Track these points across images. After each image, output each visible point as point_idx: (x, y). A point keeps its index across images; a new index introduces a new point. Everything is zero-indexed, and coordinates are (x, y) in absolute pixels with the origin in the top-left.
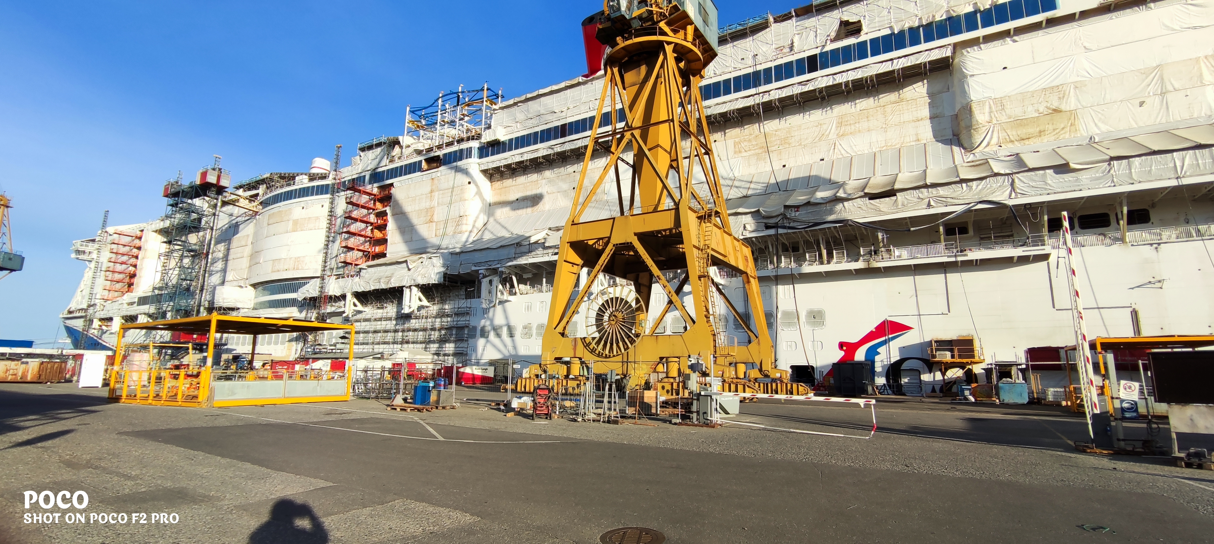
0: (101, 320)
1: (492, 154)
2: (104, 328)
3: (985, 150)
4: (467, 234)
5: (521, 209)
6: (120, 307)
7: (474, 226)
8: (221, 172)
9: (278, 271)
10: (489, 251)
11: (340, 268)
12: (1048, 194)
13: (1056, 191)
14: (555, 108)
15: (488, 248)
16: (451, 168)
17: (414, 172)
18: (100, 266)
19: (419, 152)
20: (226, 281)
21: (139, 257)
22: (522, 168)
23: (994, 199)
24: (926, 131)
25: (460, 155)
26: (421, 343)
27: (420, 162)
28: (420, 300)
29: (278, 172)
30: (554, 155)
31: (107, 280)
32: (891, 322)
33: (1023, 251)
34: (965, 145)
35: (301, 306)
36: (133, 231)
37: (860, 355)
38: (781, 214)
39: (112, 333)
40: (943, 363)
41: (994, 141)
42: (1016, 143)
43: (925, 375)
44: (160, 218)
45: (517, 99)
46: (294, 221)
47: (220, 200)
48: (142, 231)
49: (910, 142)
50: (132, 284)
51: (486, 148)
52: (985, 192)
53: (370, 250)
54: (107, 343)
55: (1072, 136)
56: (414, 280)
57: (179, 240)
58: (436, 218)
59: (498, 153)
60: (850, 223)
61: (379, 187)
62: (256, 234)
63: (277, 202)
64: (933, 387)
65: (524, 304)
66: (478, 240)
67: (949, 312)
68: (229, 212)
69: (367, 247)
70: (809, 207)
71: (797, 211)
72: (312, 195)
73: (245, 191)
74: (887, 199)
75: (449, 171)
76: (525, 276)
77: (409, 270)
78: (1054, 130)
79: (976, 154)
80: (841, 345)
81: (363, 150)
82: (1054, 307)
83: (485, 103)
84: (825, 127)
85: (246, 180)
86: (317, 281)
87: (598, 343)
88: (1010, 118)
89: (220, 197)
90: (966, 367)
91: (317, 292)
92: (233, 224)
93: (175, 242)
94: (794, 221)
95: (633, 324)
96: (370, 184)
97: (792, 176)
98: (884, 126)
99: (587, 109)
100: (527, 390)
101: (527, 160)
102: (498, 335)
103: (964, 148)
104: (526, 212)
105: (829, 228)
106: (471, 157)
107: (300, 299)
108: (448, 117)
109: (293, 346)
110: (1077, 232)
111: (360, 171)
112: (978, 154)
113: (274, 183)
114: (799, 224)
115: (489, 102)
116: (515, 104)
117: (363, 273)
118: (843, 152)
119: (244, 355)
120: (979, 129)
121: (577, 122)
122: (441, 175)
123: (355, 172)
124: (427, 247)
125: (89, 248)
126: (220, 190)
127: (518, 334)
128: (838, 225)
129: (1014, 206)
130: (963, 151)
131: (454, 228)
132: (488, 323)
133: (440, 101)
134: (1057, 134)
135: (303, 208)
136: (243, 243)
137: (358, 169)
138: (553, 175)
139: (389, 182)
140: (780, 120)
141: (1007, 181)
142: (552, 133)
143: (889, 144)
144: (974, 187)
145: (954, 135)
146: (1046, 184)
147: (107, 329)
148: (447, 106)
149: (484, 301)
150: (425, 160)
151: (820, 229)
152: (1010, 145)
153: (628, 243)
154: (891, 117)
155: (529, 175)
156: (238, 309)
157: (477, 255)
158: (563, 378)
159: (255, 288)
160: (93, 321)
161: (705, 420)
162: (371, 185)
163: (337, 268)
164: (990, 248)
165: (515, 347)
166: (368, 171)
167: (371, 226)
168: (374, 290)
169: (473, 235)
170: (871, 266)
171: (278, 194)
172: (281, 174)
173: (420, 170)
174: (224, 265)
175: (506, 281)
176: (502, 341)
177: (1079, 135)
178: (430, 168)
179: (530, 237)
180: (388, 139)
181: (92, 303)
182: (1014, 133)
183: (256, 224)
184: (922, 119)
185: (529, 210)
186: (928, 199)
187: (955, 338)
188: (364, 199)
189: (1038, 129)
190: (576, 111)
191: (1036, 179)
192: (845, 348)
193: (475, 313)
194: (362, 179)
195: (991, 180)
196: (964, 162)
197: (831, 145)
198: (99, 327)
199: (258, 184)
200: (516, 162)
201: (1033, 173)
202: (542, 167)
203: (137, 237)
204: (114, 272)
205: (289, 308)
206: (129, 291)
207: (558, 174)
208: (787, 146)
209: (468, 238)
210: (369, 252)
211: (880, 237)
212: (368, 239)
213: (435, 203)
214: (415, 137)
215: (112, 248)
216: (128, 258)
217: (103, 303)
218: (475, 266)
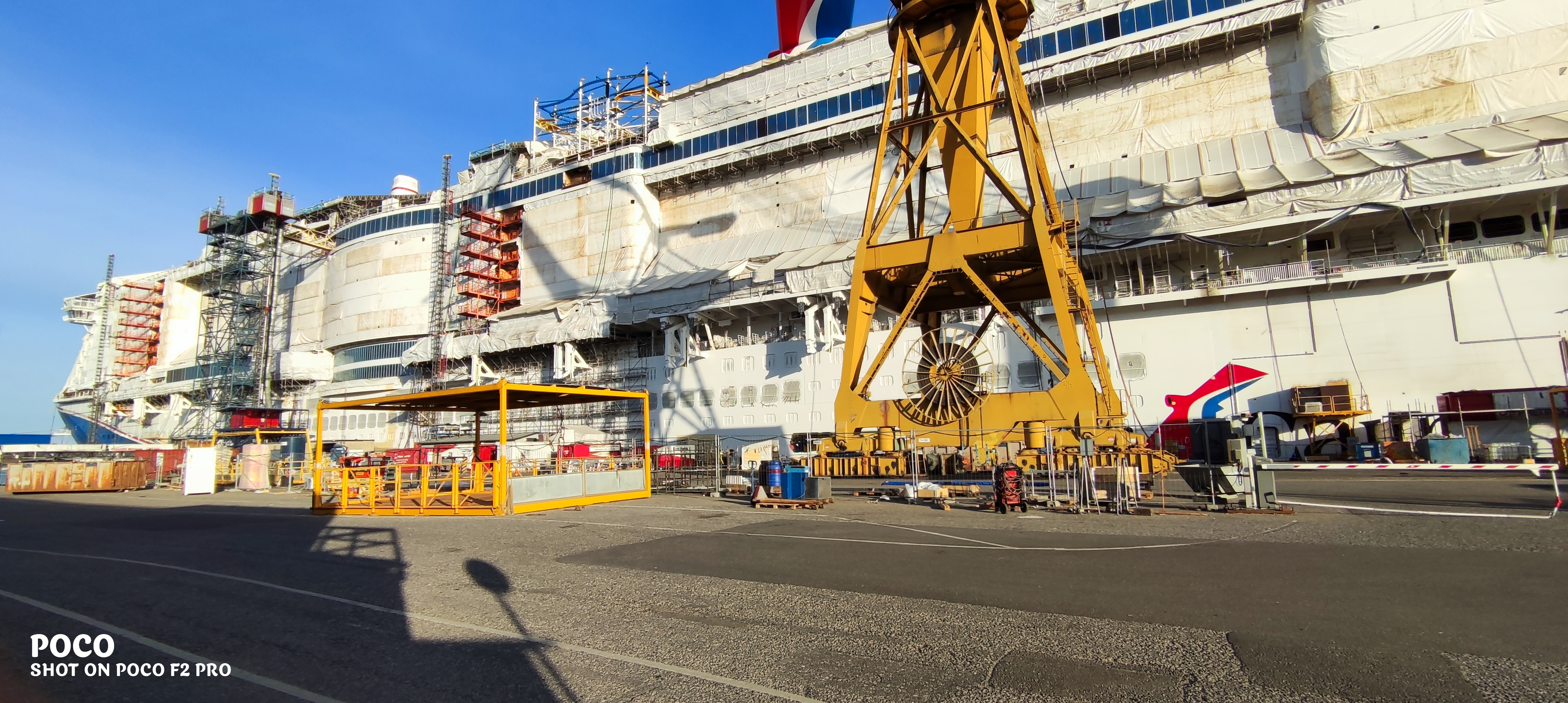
0: (115, 403)
1: (662, 162)
2: (120, 414)
3: (1351, 138)
4: (633, 271)
5: (704, 235)
6: (142, 385)
7: (642, 260)
8: (281, 197)
9: (367, 329)
10: (672, 292)
11: (455, 322)
12: (1455, 192)
13: (1465, 188)
14: (748, 97)
15: (671, 289)
16: (605, 183)
17: (552, 189)
18: (107, 330)
19: (555, 162)
20: (291, 344)
21: (162, 317)
22: (704, 179)
23: (1381, 201)
24: (1266, 115)
25: (617, 165)
26: (580, 417)
27: (560, 175)
28: (577, 360)
29: (353, 195)
30: (750, 161)
31: (119, 349)
32: (1236, 366)
33: (1418, 268)
34: (1323, 132)
35: (402, 375)
36: (150, 282)
37: (1195, 412)
38: (1087, 229)
39: (131, 421)
40: (1316, 417)
41: (1364, 124)
42: (1393, 127)
43: (1285, 434)
44: (188, 263)
45: (694, 87)
46: (384, 260)
47: (280, 235)
48: (162, 281)
49: (1245, 129)
50: (155, 354)
51: (653, 154)
52: (1368, 191)
53: (495, 296)
54: (125, 434)
55: (1469, 116)
56: (569, 335)
57: (229, 292)
58: (587, 250)
59: (671, 160)
60: (1184, 238)
61: (502, 212)
62: (329, 281)
63: (358, 237)
64: (1296, 450)
65: (723, 361)
66: (650, 278)
67: (1315, 351)
68: (291, 251)
69: (491, 292)
70: (1125, 219)
71: (1108, 224)
72: (408, 224)
73: (308, 222)
74: (1234, 205)
75: (603, 187)
76: (722, 324)
77: (560, 320)
78: (1445, 108)
79: (1339, 143)
80: (1169, 400)
81: (476, 161)
82: (1457, 340)
83: (646, 93)
84: (1127, 112)
85: (308, 208)
86: (427, 341)
88: (1384, 94)
89: (281, 230)
90: (1339, 422)
91: (429, 355)
92: (294, 268)
93: (223, 295)
94: (1105, 238)
95: (975, 379)
96: (489, 208)
97: (1086, 179)
98: (1209, 109)
99: (794, 97)
101: (712, 169)
102: (689, 404)
103: (1321, 136)
104: (713, 240)
105: (1154, 246)
106: (633, 167)
107: (404, 365)
108: (592, 114)
109: (397, 428)
110: (1480, 242)
111: (473, 190)
112: (1342, 143)
113: (349, 211)
114: (1111, 241)
115: (651, 91)
116: (692, 93)
117: (493, 327)
118: (1153, 145)
119: (339, 443)
120: (1343, 110)
121: (782, 115)
122: (591, 193)
123: (466, 192)
124: (579, 290)
125: (87, 307)
126: (280, 221)
127: (716, 400)
128: (1166, 241)
129: (1407, 209)
130: (1320, 140)
131: (614, 263)
132: (673, 388)
133: (581, 92)
134: (1448, 113)
135: (396, 243)
136: (312, 293)
137: (471, 188)
138: (748, 189)
139: (517, 203)
140: (1064, 105)
141: (1398, 177)
142: (747, 132)
143: (1216, 133)
144: (1353, 186)
145: (1305, 119)
146: (1452, 178)
147: (125, 415)
148: (590, 98)
149: (669, 359)
150: (566, 172)
151: (1139, 248)
152: (1385, 130)
153: (955, 270)
154: (1218, 97)
155: (713, 190)
156: (314, 381)
157: (655, 297)
158: (869, 456)
159: (333, 353)
160: (104, 405)
161: (1269, 505)
162: (492, 209)
163: (451, 322)
164: (1366, 266)
165: (713, 419)
166: (485, 190)
167: (495, 264)
168: (510, 350)
169: (642, 271)
170: (1211, 294)
171: (359, 225)
172: (357, 198)
173: (561, 186)
174: (286, 324)
175: (698, 331)
176: (695, 411)
177: (1478, 115)
178: (574, 183)
179: (727, 271)
180: (511, 146)
181: (102, 381)
182: (1391, 114)
183: (328, 267)
184: (1260, 99)
185: (716, 236)
186: (1290, 204)
187: (1324, 384)
188: (482, 228)
189: (1423, 107)
190: (779, 100)
191: (1439, 172)
192: (1174, 403)
193: (653, 375)
194: (478, 201)
195: (1376, 176)
196: (1324, 154)
197: (1136, 136)
198: (113, 414)
199: (327, 212)
200: (697, 172)
201: (1433, 165)
202: (732, 179)
203: (156, 291)
204: (126, 338)
205: (387, 378)
206: (150, 362)
207: (755, 187)
208: (1075, 139)
209: (635, 277)
210: (496, 299)
211: (1221, 256)
212: (492, 282)
213: (585, 230)
214: (545, 142)
215: (123, 305)
216: (145, 320)
217: (116, 380)
218: (654, 313)
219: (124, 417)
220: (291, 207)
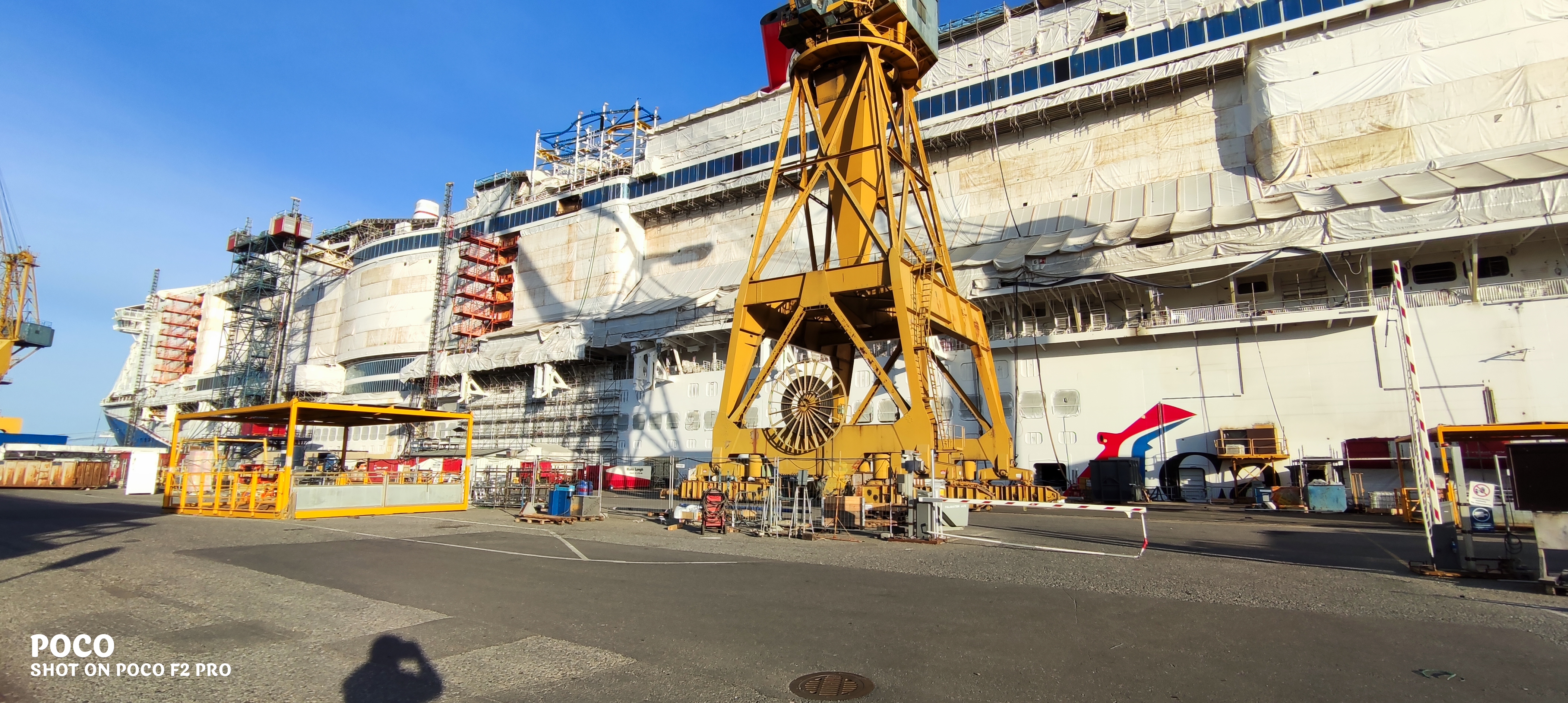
0: (153, 408)
1: (647, 193)
2: (156, 419)
3: (1289, 182)
4: (614, 296)
5: (684, 263)
6: (176, 392)
7: (623, 286)
8: (300, 219)
9: (375, 345)
10: (642, 318)
11: (454, 340)
12: (1374, 238)
13: (1383, 234)
14: (726, 132)
15: (642, 314)
16: (594, 211)
17: (547, 216)
18: (149, 340)
19: (552, 191)
20: (309, 358)
21: (199, 328)
22: (685, 210)
23: (1302, 245)
24: (1212, 157)
25: (605, 195)
26: (558, 436)
27: (554, 203)
28: (556, 381)
29: (372, 218)
30: (726, 192)
31: (158, 358)
32: (1166, 406)
33: (1340, 313)
34: (1264, 175)
35: (404, 390)
36: (191, 295)
37: (1125, 450)
38: (1022, 267)
39: (166, 426)
40: (1235, 459)
41: (1302, 168)
42: (1330, 171)
43: (1211, 475)
44: (225, 278)
45: (678, 121)
46: (393, 280)
47: (299, 255)
48: (202, 295)
49: (1191, 171)
50: (191, 363)
51: (638, 185)
52: (1291, 235)
53: (491, 317)
54: (160, 438)
55: (1405, 162)
56: (548, 356)
57: (249, 307)
58: (574, 276)
59: (654, 191)
60: (1112, 278)
61: (501, 237)
62: (346, 298)
63: (372, 257)
64: (1222, 491)
65: (689, 385)
66: (629, 303)
67: (1243, 393)
68: (312, 270)
69: (487, 313)
70: (1058, 258)
71: (1043, 263)
72: (417, 247)
73: (331, 243)
74: (1161, 246)
75: (591, 215)
76: (690, 350)
77: (541, 342)
78: (1381, 154)
79: (1278, 187)
80: (1101, 437)
81: (480, 188)
82: (1381, 386)
83: (636, 126)
84: (1079, 153)
85: (332, 229)
86: (424, 357)
87: (785, 435)
88: (1323, 138)
89: (300, 250)
90: (1264, 465)
91: (425, 372)
92: (316, 285)
93: (244, 310)
94: (1039, 276)
95: (830, 411)
97: (1036, 217)
98: (1156, 151)
99: (768, 133)
100: (694, 496)
101: (691, 200)
102: (657, 426)
103: (1261, 179)
104: (692, 267)
105: (1085, 285)
106: (619, 197)
107: (403, 381)
108: (589, 146)
109: (395, 440)
110: (1411, 288)
111: (477, 216)
112: (1281, 186)
113: (367, 233)
114: (1045, 279)
115: (641, 125)
116: (676, 127)
117: (483, 346)
118: (1102, 185)
119: (333, 453)
120: (1282, 154)
121: (756, 150)
122: (581, 221)
123: (470, 218)
124: (565, 314)
125: (136, 318)
126: (300, 242)
127: (681, 423)
128: (1095, 281)
129: (1327, 254)
130: (1260, 182)
131: (598, 288)
132: (643, 410)
133: (578, 125)
134: (1384, 159)
135: (405, 264)
136: (330, 310)
137: (474, 214)
138: (725, 220)
139: (514, 229)
140: (1019, 144)
141: (1319, 221)
142: (724, 165)
143: (1163, 175)
144: (1275, 230)
145: (1248, 162)
146: (1371, 224)
147: (160, 420)
148: (588, 131)
149: (637, 382)
150: (560, 201)
151: (1073, 287)
152: (1323, 174)
153: (822, 306)
154: (1166, 139)
155: (694, 220)
156: (325, 394)
157: (628, 322)
158: (739, 481)
159: (346, 367)
160: (142, 410)
161: (924, 535)
162: (491, 234)
163: (450, 341)
164: (1297, 309)
165: (678, 442)
166: (487, 216)
167: (492, 286)
168: (497, 369)
169: (623, 297)
170: (1140, 334)
171: (374, 247)
172: (376, 221)
173: (554, 214)
174: (306, 338)
175: (665, 356)
176: (661, 433)
177: (1414, 161)
178: (567, 211)
179: (696, 299)
180: (512, 175)
181: (141, 387)
182: (1328, 158)
183: (346, 285)
184: (1206, 141)
185: (695, 264)
186: (1215, 246)
187: (1250, 427)
188: (483, 252)
189: (1360, 153)
190: (754, 135)
191: (1357, 218)
192: (1105, 441)
193: (626, 397)
194: (480, 226)
195: (1298, 220)
196: (1262, 197)
197: (1086, 176)
198: (149, 418)
199: (348, 233)
200: (677, 203)
201: (1352, 211)
202: (711, 209)
203: (195, 304)
204: (167, 347)
205: (390, 392)
206: (186, 371)
207: (732, 218)
208: (1030, 178)
209: (616, 302)
210: (490, 320)
211: (1152, 296)
212: (489, 303)
213: (573, 256)
214: (547, 171)
215: (164, 317)
216: (184, 330)
217: (154, 387)
218: (626, 337)
219: (160, 422)
220: (309, 229)
